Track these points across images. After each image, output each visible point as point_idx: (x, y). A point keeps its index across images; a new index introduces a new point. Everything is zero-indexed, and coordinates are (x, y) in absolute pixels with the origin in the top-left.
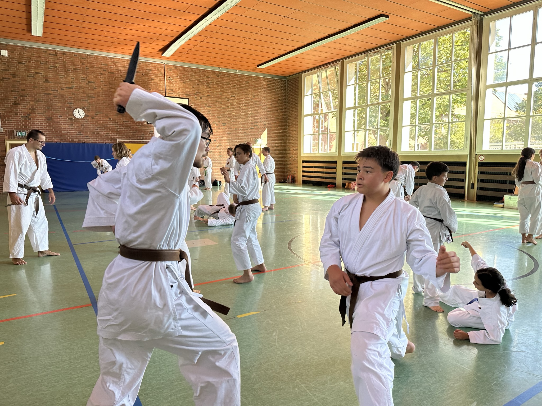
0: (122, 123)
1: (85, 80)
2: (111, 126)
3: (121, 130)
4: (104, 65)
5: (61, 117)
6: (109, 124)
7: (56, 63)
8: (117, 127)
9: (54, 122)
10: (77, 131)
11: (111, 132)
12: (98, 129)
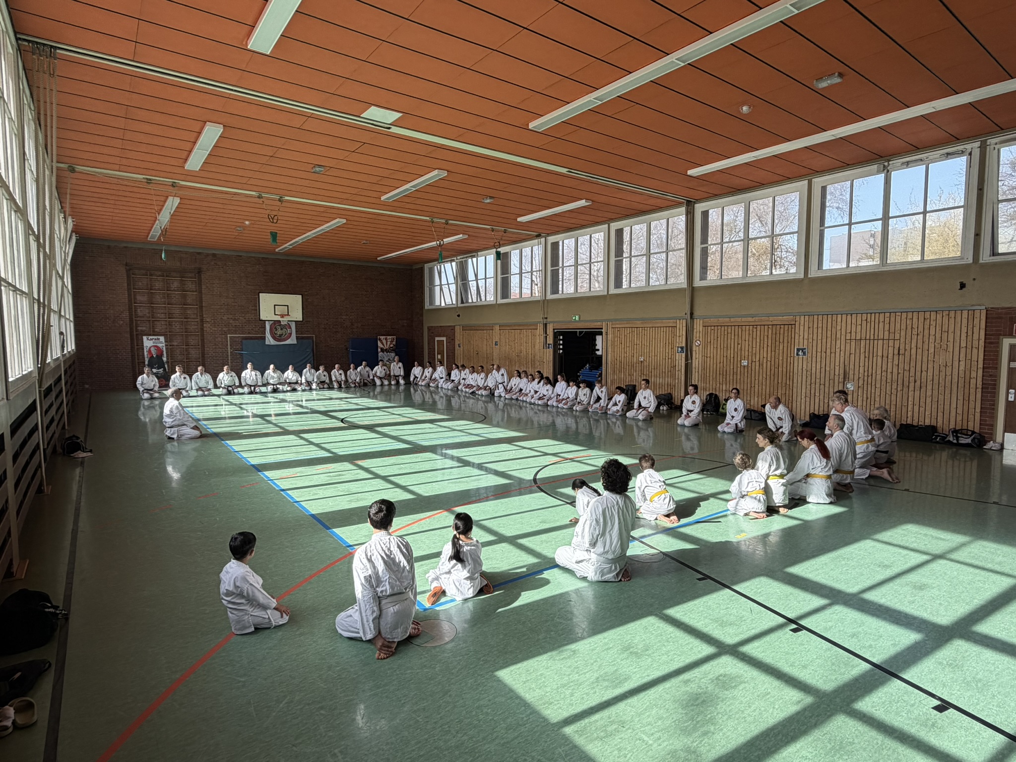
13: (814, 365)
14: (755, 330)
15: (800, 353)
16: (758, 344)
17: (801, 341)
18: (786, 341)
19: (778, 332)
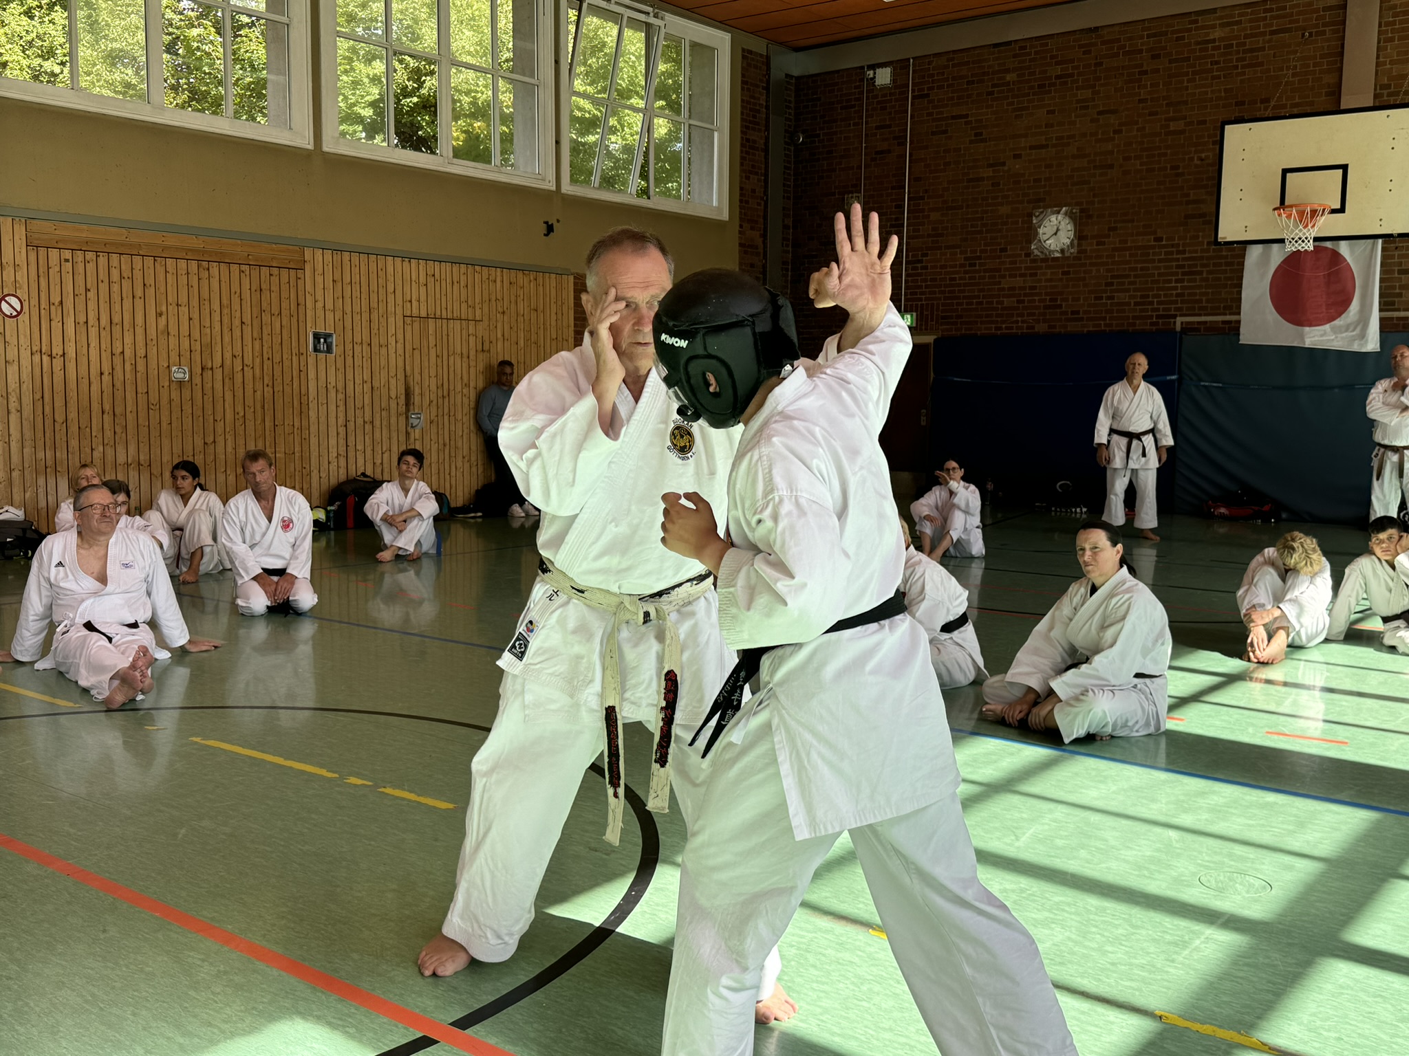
0: (1203, 251)
1: (1087, 108)
2: (1159, 268)
3: (1195, 281)
4: (1154, 35)
5: (1003, 250)
6: (1153, 261)
7: (1008, 71)
8: (1183, 266)
9: (985, 271)
10: (1046, 294)
11: (1159, 289)
12: (1112, 284)
13: (350, 376)
14: (205, 274)
15: (322, 347)
16: (217, 317)
17: (320, 313)
18: (285, 312)
19: (263, 287)
